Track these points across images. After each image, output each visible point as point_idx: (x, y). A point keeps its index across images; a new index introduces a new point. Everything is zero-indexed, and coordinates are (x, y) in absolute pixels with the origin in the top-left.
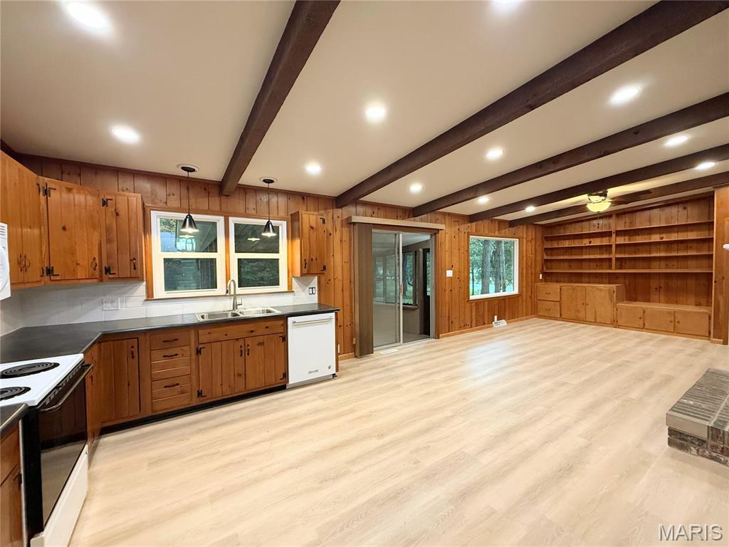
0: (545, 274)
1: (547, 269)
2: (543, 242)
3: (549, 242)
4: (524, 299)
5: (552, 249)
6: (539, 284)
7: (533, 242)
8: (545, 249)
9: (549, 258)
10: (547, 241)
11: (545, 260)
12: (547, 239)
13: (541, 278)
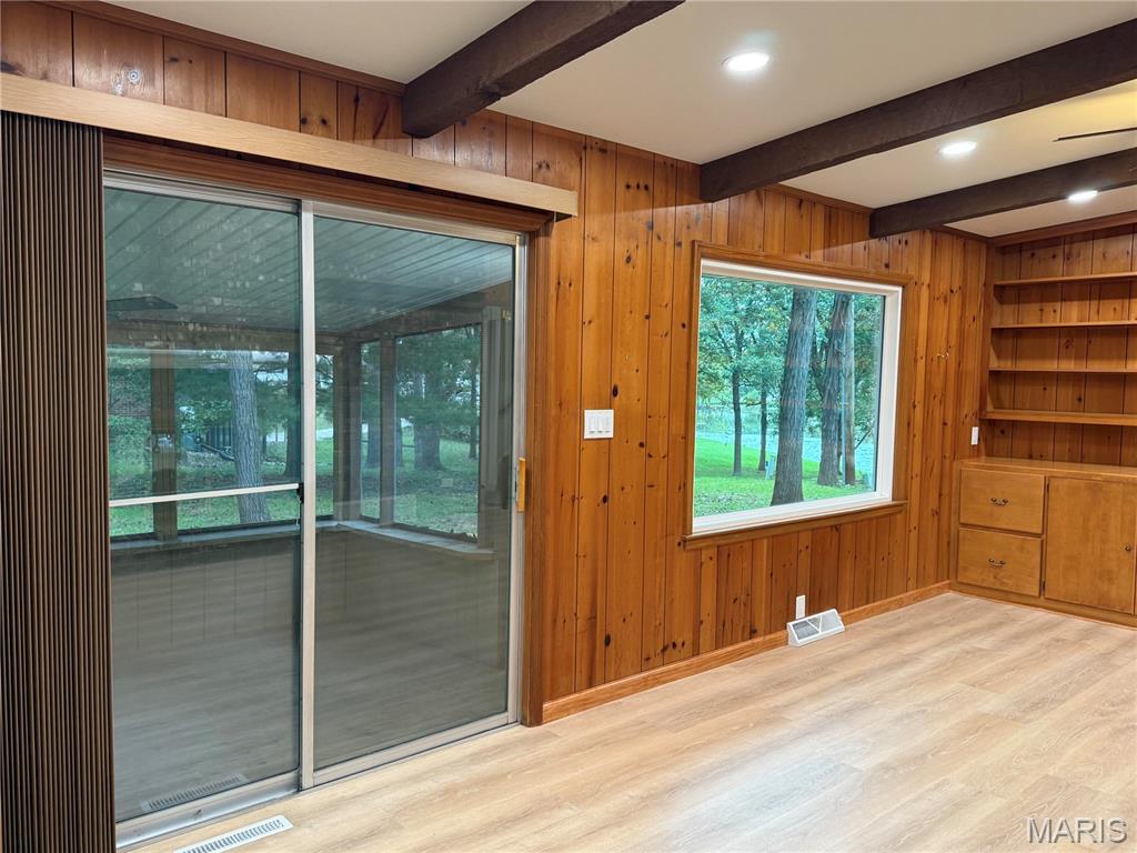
0: (990, 427)
1: (999, 406)
2: (987, 305)
3: (1008, 309)
4: (914, 523)
5: (1019, 333)
6: (971, 466)
7: (956, 300)
8: (994, 331)
9: (1007, 365)
10: (1002, 302)
11: (995, 374)
12: (1002, 294)
13: (974, 441)
